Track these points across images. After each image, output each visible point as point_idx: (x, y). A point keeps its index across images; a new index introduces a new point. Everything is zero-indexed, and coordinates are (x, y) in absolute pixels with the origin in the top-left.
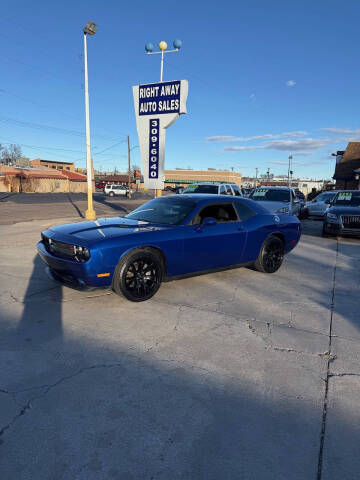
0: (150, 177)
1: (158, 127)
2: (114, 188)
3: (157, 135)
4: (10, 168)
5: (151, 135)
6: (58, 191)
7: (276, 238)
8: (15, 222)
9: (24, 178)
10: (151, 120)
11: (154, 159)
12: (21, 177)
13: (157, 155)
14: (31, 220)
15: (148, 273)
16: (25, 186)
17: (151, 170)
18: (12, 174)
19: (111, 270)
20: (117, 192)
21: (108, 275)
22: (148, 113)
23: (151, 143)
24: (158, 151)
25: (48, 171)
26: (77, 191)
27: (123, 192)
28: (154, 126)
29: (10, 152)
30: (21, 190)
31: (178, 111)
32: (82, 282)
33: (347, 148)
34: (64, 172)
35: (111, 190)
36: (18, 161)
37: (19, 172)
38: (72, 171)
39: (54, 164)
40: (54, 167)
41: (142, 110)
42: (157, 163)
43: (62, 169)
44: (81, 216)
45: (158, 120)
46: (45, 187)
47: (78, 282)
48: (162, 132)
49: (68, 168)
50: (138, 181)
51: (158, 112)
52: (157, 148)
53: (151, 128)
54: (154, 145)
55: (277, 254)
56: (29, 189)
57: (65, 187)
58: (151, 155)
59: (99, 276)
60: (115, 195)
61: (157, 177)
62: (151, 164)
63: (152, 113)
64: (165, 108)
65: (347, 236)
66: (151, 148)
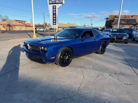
0: (53, 24)
1: (55, 8)
2: (39, 28)
3: (55, 11)
4: (5, 23)
5: (53, 11)
6: (21, 30)
7: (104, 43)
8: (9, 40)
9: (10, 26)
10: (53, 6)
11: (54, 19)
12: (9, 25)
13: (55, 17)
14: (15, 39)
15: (67, 56)
16: (11, 28)
17: (53, 22)
18: (6, 24)
19: (55, 56)
20: (40, 30)
21: (54, 58)
22: (52, 4)
23: (53, 13)
24: (56, 16)
25: (18, 23)
26: (28, 30)
27: (43, 30)
28: (54, 8)
29: (4, 18)
30: (9, 30)
31: (62, 3)
32: (44, 61)
33: (109, 17)
34: (23, 24)
35: (39, 29)
36: (8, 20)
37: (9, 24)
38: (26, 23)
39: (20, 21)
40: (20, 22)
41: (50, 2)
42: (55, 20)
43: (22, 23)
44: (31, 37)
45: (55, 6)
46: (17, 28)
47: (42, 61)
48: (57, 10)
49: (25, 23)
50: (47, 27)
51: (55, 3)
52: (55, 15)
53: (53, 8)
54: (54, 14)
55: (104, 48)
56: (12, 29)
57: (24, 28)
58: (53, 17)
59: (51, 58)
60: (40, 31)
61: (56, 24)
62: (53, 20)
63: (53, 4)
64: (57, 2)
65: (116, 42)
66: (53, 15)
